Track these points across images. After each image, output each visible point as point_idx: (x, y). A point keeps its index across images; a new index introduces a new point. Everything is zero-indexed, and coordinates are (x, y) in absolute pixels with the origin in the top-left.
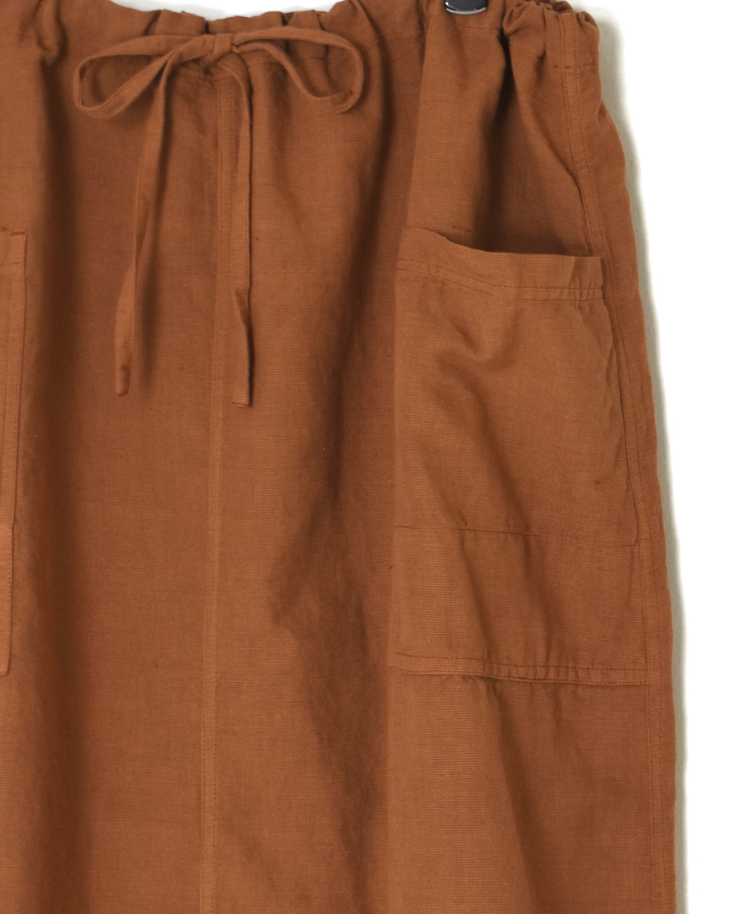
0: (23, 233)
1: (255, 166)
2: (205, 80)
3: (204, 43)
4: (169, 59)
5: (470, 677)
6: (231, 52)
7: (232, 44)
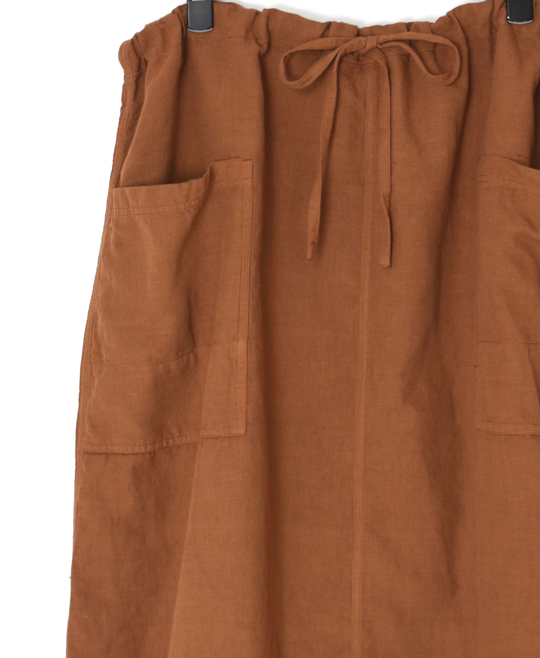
0: (251, 160)
1: (394, 118)
2: (356, 64)
3: (360, 42)
4: (339, 51)
5: (535, 435)
6: (377, 47)
7: (377, 43)
